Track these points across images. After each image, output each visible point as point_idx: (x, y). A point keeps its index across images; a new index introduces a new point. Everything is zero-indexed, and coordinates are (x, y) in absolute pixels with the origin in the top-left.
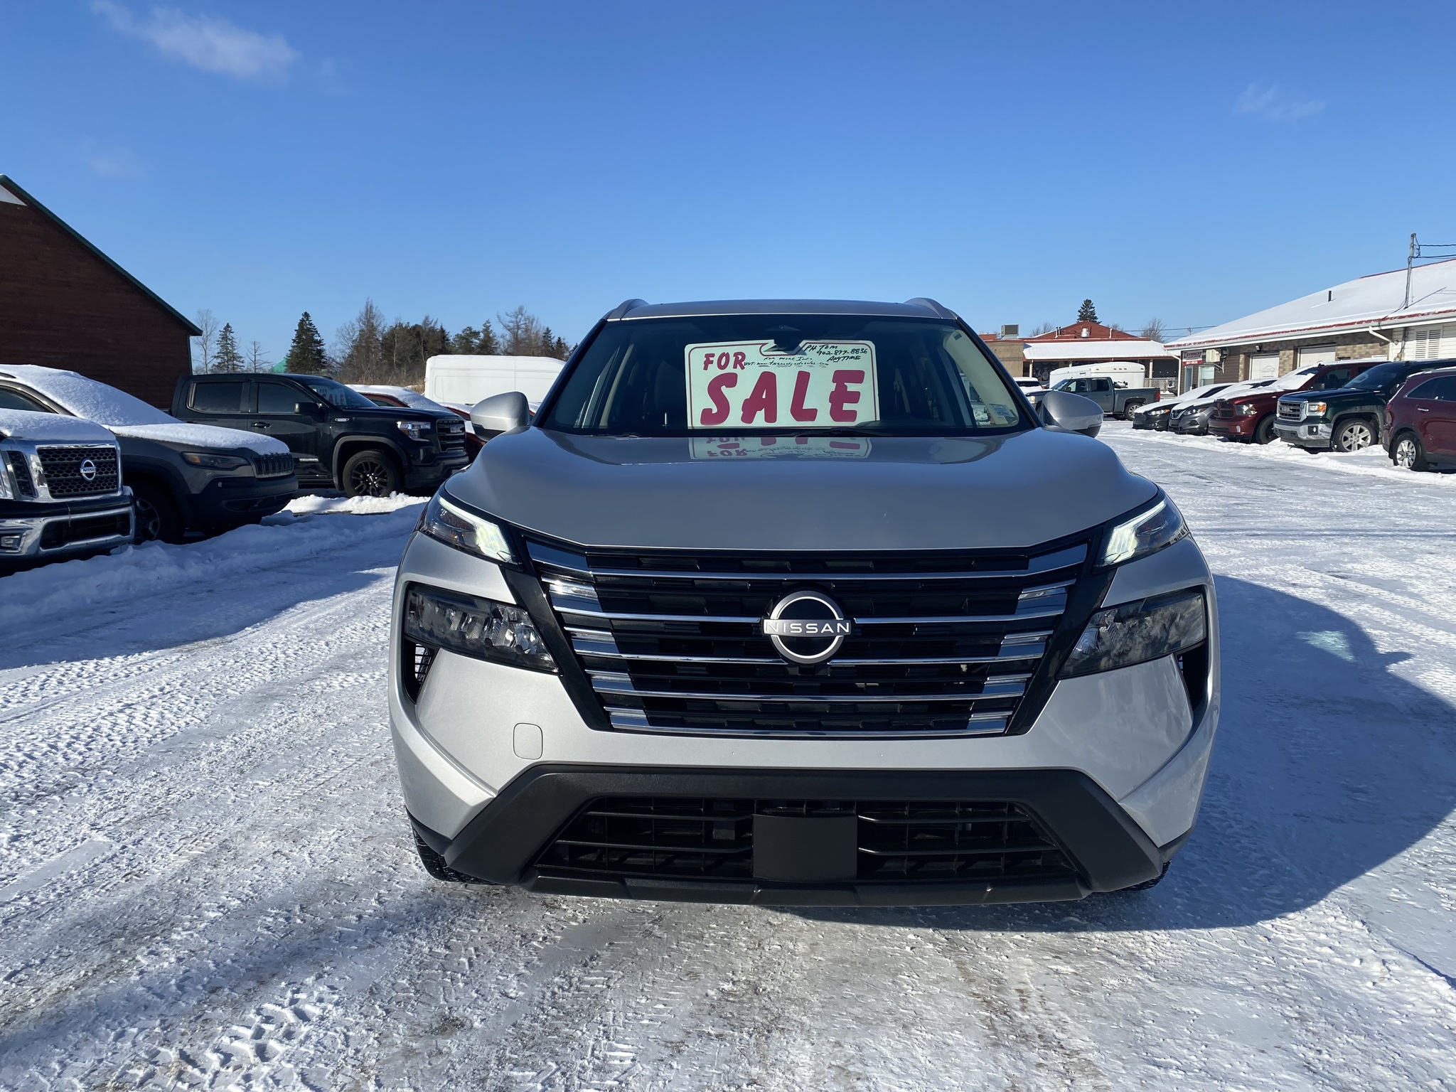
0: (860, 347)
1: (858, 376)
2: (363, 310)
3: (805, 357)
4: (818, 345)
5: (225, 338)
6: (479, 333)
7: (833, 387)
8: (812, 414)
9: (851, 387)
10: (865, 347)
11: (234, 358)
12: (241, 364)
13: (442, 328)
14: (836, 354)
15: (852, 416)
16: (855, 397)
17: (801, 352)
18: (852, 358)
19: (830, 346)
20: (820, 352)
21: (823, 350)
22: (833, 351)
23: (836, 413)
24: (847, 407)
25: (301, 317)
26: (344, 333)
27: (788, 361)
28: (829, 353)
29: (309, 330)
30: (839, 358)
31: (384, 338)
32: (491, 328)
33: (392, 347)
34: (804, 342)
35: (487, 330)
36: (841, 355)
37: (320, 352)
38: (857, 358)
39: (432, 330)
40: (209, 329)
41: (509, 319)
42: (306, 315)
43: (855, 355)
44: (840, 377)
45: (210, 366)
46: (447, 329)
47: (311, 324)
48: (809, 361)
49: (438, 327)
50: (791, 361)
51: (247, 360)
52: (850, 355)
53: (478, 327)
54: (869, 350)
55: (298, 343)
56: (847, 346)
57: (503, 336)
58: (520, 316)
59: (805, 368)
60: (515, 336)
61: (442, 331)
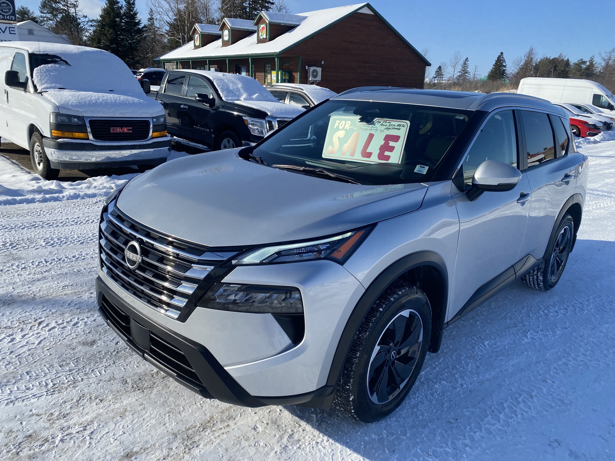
0: (402, 123)
1: (396, 138)
2: (528, 50)
3: (374, 126)
4: (382, 121)
5: (465, 64)
6: (586, 62)
7: (383, 142)
8: (369, 155)
9: (391, 144)
10: (405, 124)
11: (466, 73)
12: (469, 75)
13: (568, 59)
14: (389, 126)
15: (388, 158)
16: (392, 149)
17: (373, 124)
18: (396, 129)
19: (388, 122)
20: (382, 125)
21: (384, 124)
22: (388, 124)
23: (381, 156)
24: (387, 153)
25: (499, 54)
26: (516, 62)
27: (366, 128)
28: (386, 125)
29: (501, 60)
30: (390, 128)
31: (536, 64)
32: (594, 60)
33: (538, 69)
34: (377, 119)
35: (591, 62)
36: (392, 127)
37: (504, 70)
38: (399, 129)
39: (562, 60)
40: (458, 60)
41: (605, 54)
42: (502, 53)
43: (398, 127)
44: (388, 138)
45: (455, 76)
46: (570, 60)
47: (503, 58)
48: (376, 128)
49: (566, 59)
50: (368, 128)
51: (471, 73)
52: (396, 127)
53: (587, 59)
54: (406, 126)
55: (495, 66)
56: (395, 123)
57: (600, 64)
58: (612, 53)
59: (373, 132)
60: (607, 64)
61: (568, 60)
